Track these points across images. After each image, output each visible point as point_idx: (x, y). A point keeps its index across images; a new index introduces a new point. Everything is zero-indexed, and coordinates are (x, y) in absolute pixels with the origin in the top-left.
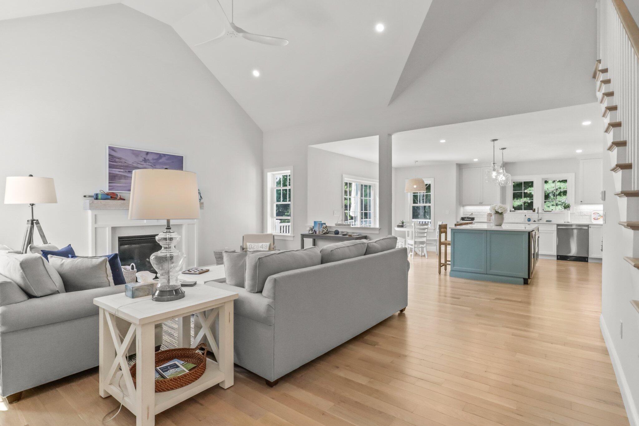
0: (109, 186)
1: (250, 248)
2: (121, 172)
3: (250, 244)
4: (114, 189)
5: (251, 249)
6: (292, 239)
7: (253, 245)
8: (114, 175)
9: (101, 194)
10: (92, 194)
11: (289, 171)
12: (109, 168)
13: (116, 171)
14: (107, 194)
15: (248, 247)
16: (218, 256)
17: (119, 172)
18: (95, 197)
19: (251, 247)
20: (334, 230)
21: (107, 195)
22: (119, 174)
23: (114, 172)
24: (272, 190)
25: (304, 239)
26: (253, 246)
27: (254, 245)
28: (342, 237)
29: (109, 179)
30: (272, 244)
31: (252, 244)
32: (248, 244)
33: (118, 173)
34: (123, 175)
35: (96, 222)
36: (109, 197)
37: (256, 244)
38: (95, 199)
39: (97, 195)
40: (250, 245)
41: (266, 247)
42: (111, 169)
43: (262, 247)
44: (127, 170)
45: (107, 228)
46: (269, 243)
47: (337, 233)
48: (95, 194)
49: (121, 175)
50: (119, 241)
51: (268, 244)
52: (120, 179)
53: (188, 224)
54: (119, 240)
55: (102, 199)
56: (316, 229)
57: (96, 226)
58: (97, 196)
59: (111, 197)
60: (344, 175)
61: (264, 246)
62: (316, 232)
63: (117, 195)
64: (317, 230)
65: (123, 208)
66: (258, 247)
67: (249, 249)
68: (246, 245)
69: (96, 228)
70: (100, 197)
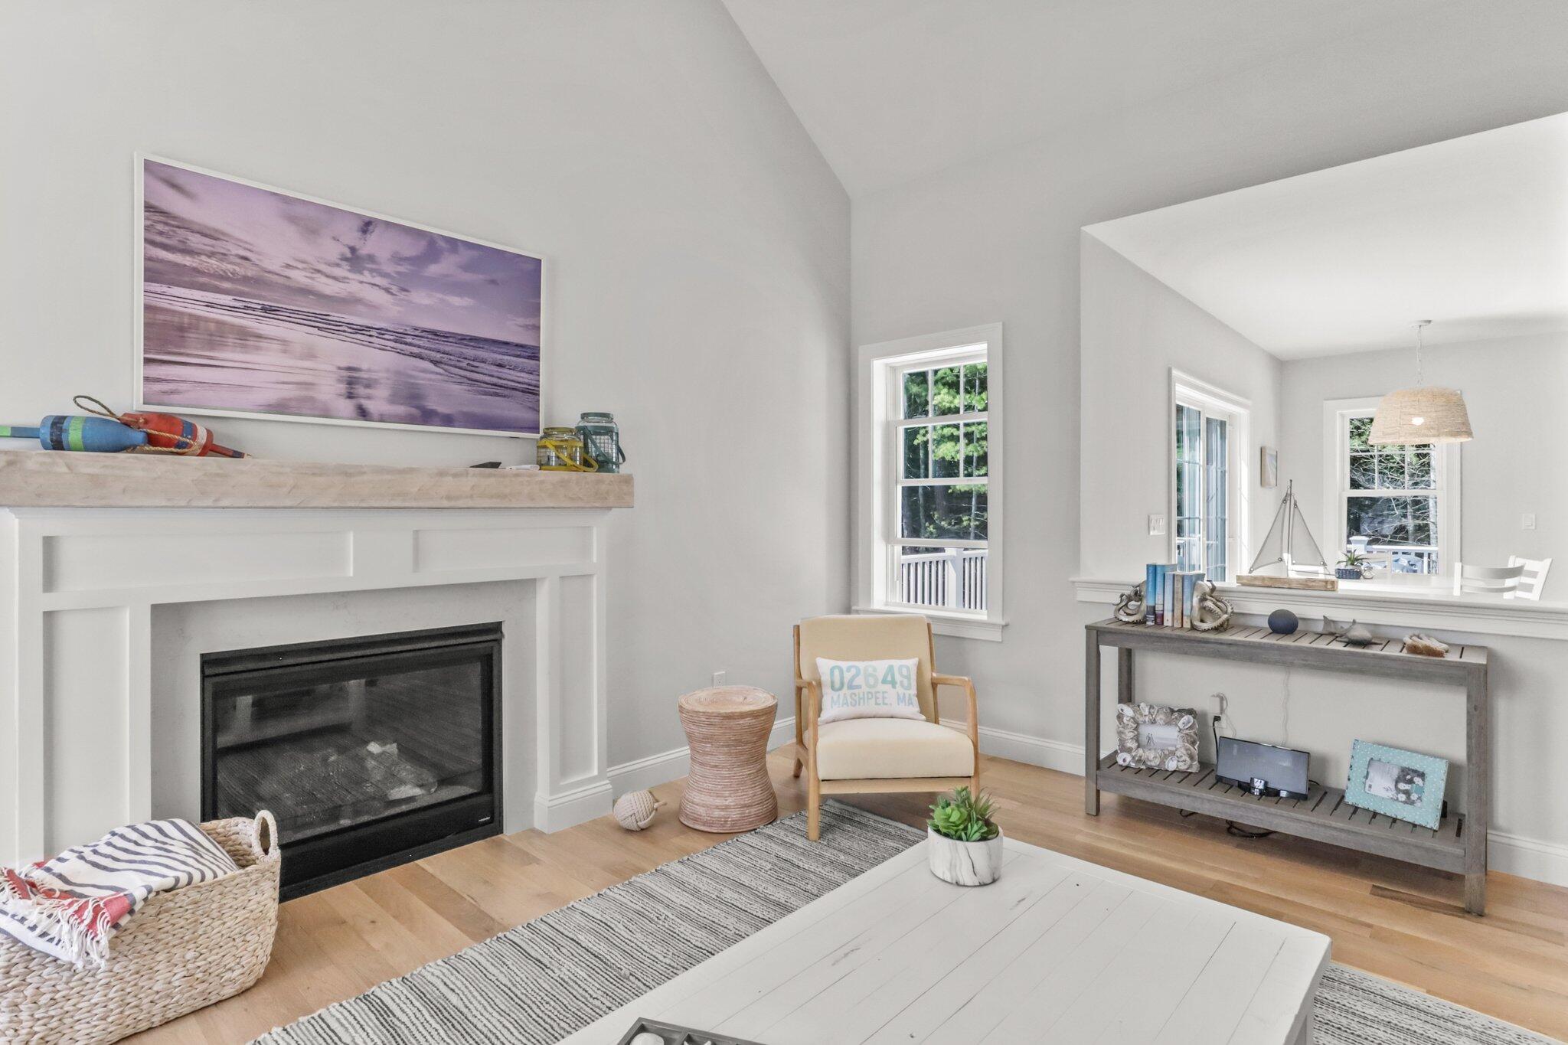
0: (147, 379)
1: (837, 685)
2: (222, 306)
3: (833, 663)
4: (175, 398)
5: (841, 688)
6: (997, 636)
7: (849, 669)
8: (176, 319)
9: (87, 420)
10: (34, 417)
11: (983, 347)
12: (145, 281)
13: (187, 301)
14: (129, 422)
15: (825, 678)
16: (704, 730)
17: (209, 305)
18: (46, 434)
19: (842, 678)
20: (1262, 608)
21: (127, 424)
22: (207, 320)
23: (178, 307)
24: (889, 428)
25: (1102, 647)
26: (847, 676)
27: (853, 671)
28: (1409, 661)
29: (147, 338)
30: (927, 666)
31: (844, 665)
32: (825, 665)
33: (202, 311)
34: (232, 326)
35: (50, 581)
36: (138, 436)
37: (861, 665)
38: (46, 448)
39: (58, 423)
40: (837, 672)
41: (908, 678)
42: (156, 287)
43: (889, 678)
44: (256, 303)
45: (126, 616)
46: (915, 661)
47: (1284, 625)
48: (46, 418)
49: (218, 322)
50: (204, 677)
51: (912, 663)
52: (212, 345)
53: (562, 578)
54: (208, 672)
55: (88, 448)
56: (1159, 600)
57: (51, 602)
58: (61, 430)
59: (152, 440)
60: (1175, 373)
61: (898, 678)
62: (1159, 619)
63: (192, 431)
64: (1168, 606)
65: (216, 500)
66: (872, 681)
67: (833, 687)
68: (815, 668)
69: (49, 616)
70: (74, 435)
